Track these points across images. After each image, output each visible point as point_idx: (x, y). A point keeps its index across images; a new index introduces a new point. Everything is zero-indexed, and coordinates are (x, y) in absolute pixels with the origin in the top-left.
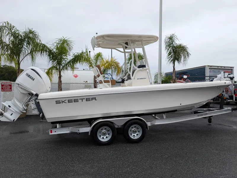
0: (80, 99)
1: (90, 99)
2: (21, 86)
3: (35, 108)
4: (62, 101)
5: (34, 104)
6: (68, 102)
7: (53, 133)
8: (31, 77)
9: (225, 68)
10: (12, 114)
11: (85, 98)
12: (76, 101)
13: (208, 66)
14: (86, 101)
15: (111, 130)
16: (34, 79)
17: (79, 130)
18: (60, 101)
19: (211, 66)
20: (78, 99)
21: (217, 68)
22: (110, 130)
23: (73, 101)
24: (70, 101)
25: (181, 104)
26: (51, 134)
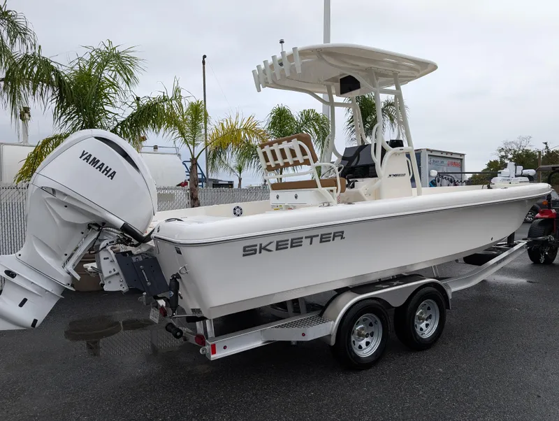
0: (306, 238)
1: (329, 235)
2: (65, 199)
3: (113, 273)
4: (261, 245)
5: (112, 261)
6: (277, 249)
7: (220, 354)
8: (103, 164)
9: (453, 156)
10: (25, 300)
11: (320, 232)
12: (296, 243)
13: (428, 150)
14: (321, 242)
15: (379, 322)
16: (114, 173)
17: (304, 335)
18: (256, 245)
19: (432, 151)
20: (302, 238)
21: (439, 154)
22: (376, 322)
23: (289, 246)
24: (280, 246)
25: (492, 239)
26: (213, 357)
